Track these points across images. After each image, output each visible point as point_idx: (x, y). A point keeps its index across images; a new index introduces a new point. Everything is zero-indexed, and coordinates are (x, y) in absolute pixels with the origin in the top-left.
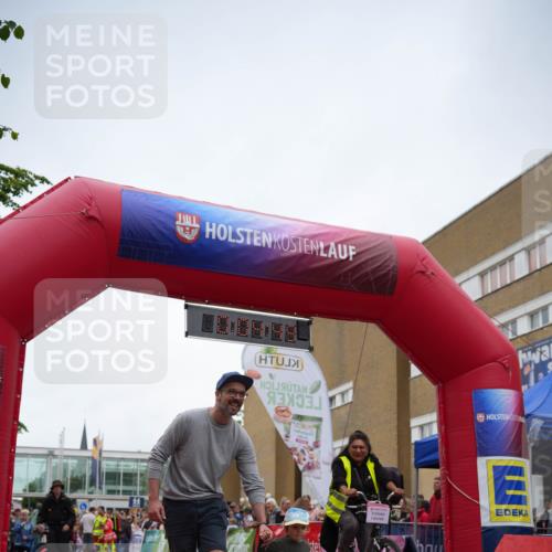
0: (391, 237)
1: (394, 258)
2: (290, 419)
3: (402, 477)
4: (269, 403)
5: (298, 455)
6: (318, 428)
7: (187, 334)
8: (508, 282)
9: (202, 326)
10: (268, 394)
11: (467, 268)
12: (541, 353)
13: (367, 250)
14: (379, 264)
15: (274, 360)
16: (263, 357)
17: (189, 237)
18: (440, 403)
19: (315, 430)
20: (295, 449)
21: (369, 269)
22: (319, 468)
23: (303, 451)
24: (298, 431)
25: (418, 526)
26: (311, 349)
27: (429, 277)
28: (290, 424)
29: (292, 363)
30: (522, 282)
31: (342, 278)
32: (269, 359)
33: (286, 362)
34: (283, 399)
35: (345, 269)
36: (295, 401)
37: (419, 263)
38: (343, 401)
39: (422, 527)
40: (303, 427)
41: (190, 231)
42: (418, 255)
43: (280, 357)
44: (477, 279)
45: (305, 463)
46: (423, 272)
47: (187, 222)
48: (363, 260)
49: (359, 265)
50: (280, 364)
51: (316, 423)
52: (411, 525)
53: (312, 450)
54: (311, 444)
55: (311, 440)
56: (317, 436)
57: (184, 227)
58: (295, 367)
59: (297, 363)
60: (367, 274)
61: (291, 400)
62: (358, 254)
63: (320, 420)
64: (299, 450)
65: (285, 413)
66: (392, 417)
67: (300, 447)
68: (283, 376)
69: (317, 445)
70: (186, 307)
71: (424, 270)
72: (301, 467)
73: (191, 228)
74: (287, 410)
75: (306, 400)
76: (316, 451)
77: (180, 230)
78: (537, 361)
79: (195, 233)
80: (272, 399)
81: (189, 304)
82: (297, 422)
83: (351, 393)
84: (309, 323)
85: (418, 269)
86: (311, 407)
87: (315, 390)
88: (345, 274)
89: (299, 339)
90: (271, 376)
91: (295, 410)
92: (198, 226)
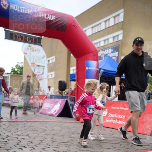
0: (65, 14)
1: (66, 21)
2: (35, 66)
3: (66, 83)
4: (29, 61)
5: (37, 76)
6: (43, 69)
7: (5, 39)
8: (99, 30)
9: (10, 36)
10: (29, 59)
11: (88, 25)
12: (106, 51)
13: (59, 18)
14: (62, 22)
15: (31, 49)
16: (28, 48)
17: (5, 8)
18: (77, 64)
19: (42, 69)
20: (37, 75)
21: (59, 24)
22: (43, 80)
23: (39, 75)
24: (38, 70)
25: (70, 97)
26: (42, 46)
27: (75, 27)
28: (35, 67)
29: (36, 50)
30: (103, 31)
31: (51, 26)
32: (30, 49)
33: (35, 50)
34: (33, 60)
35: (52, 23)
36: (37, 61)
37: (73, 23)
38: (52, 61)
39: (71, 97)
40: (39, 68)
41: (5, 6)
42: (73, 21)
43: (33, 48)
44: (91, 29)
45: (39, 78)
46: (74, 26)
47: (4, 3)
48: (57, 21)
49: (56, 22)
50: (33, 50)
51: (43, 67)
52: (68, 97)
53: (41, 75)
54: (41, 73)
55: (41, 72)
56: (43, 71)
57: (3, 4)
58: (37, 51)
59: (38, 50)
60: (58, 25)
61: (36, 61)
62: (56, 19)
63: (44, 66)
64: (38, 75)
65: (34, 64)
66: (65, 67)
67: (38, 74)
68: (34, 54)
69: (43, 74)
70: (5, 30)
71: (74, 25)
72: (38, 80)
73: (6, 5)
74: (35, 64)
75: (40, 61)
76: (42, 75)
77: (2, 5)
78: (105, 54)
79: (7, 7)
80: (31, 60)
81: (6, 29)
82: (37, 67)
83: (54, 59)
84: (41, 38)
85: (72, 25)
86: (41, 63)
87: (43, 58)
88: (52, 25)
89: (38, 43)
90: (30, 54)
91: (37, 64)
92: (8, 4)
